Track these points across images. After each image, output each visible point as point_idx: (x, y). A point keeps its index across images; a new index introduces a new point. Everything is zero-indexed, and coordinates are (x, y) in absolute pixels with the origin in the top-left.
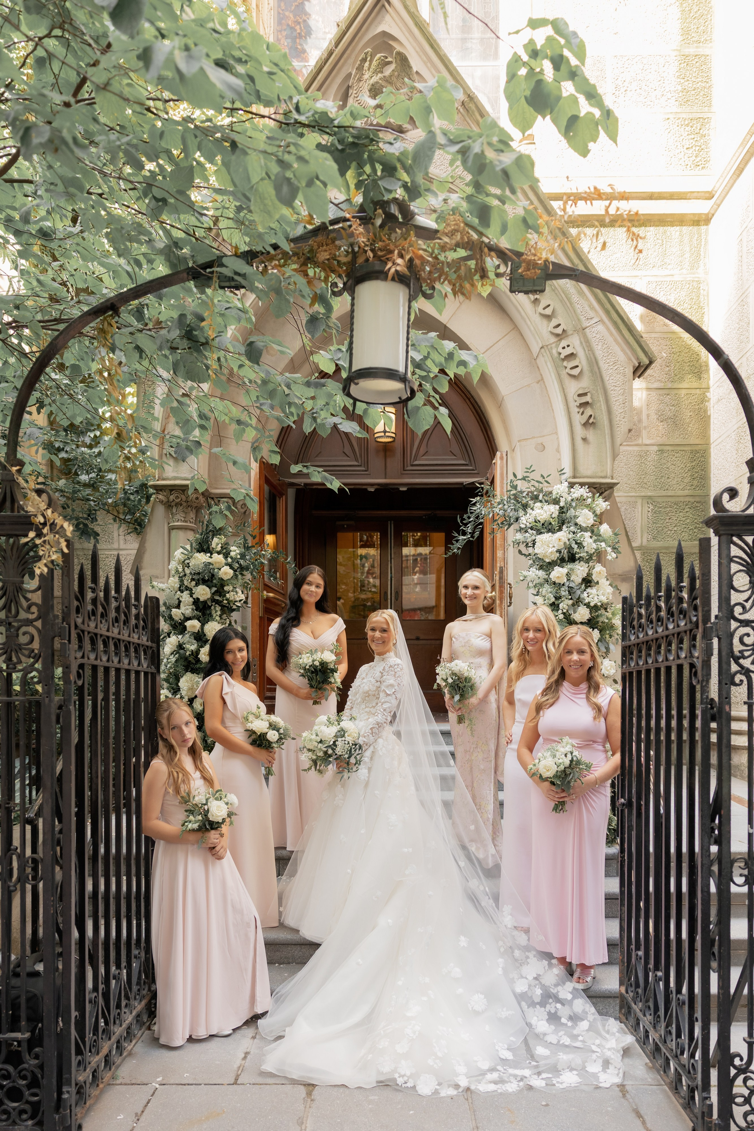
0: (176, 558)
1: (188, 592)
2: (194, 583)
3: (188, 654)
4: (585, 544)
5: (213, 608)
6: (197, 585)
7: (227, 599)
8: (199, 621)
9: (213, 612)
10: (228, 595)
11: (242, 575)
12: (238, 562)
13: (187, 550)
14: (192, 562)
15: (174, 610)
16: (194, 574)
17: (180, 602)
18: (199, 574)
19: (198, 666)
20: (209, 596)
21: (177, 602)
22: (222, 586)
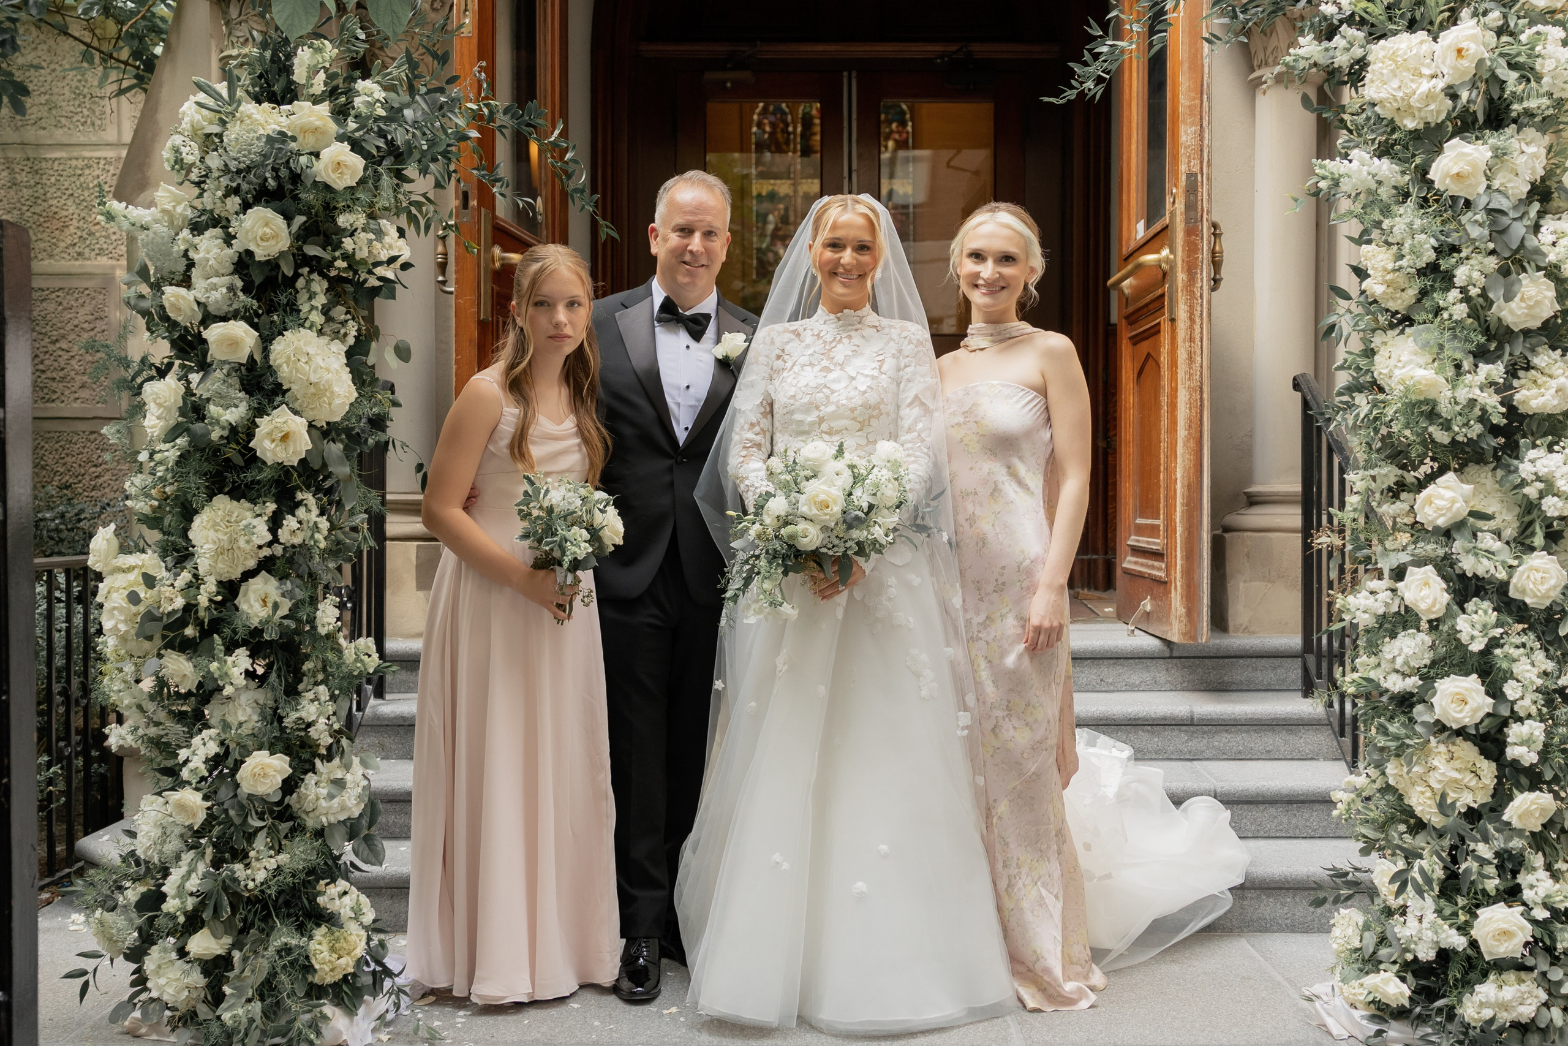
0: (185, 125)
1: (218, 231)
2: (234, 202)
3: (216, 435)
4: (1544, 66)
5: (300, 283)
6: (246, 206)
7: (346, 257)
8: (255, 326)
9: (302, 297)
10: (348, 244)
11: (400, 176)
12: (382, 134)
13: (216, 96)
14: (233, 133)
15: (172, 294)
16: (239, 172)
17: (191, 264)
18: (249, 169)
19: (249, 476)
20: (284, 243)
21: (181, 266)
22: (330, 210)
